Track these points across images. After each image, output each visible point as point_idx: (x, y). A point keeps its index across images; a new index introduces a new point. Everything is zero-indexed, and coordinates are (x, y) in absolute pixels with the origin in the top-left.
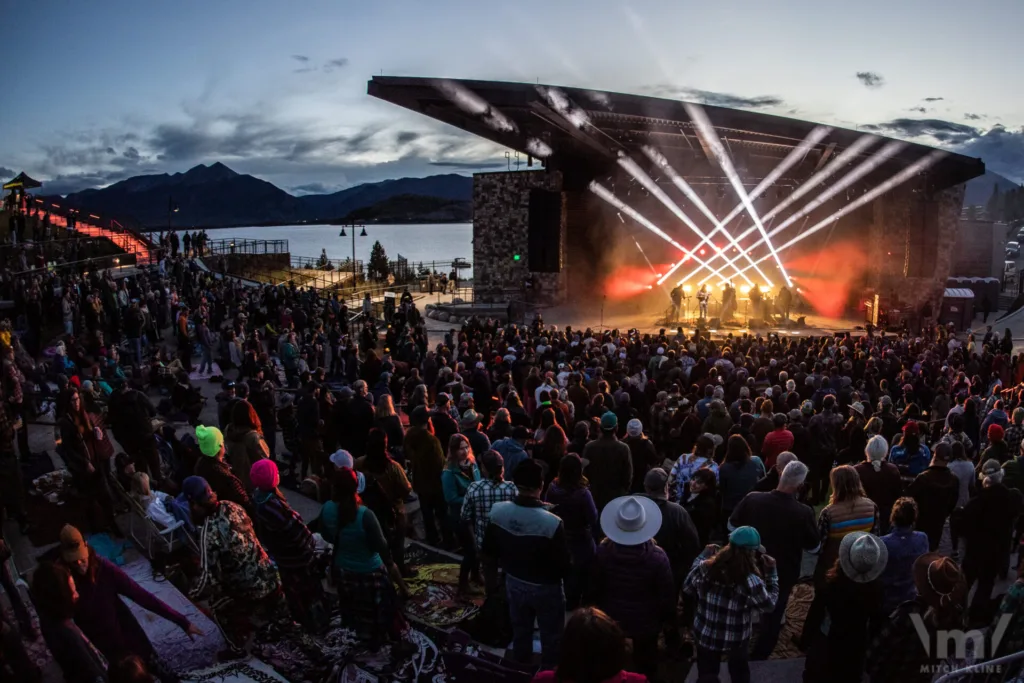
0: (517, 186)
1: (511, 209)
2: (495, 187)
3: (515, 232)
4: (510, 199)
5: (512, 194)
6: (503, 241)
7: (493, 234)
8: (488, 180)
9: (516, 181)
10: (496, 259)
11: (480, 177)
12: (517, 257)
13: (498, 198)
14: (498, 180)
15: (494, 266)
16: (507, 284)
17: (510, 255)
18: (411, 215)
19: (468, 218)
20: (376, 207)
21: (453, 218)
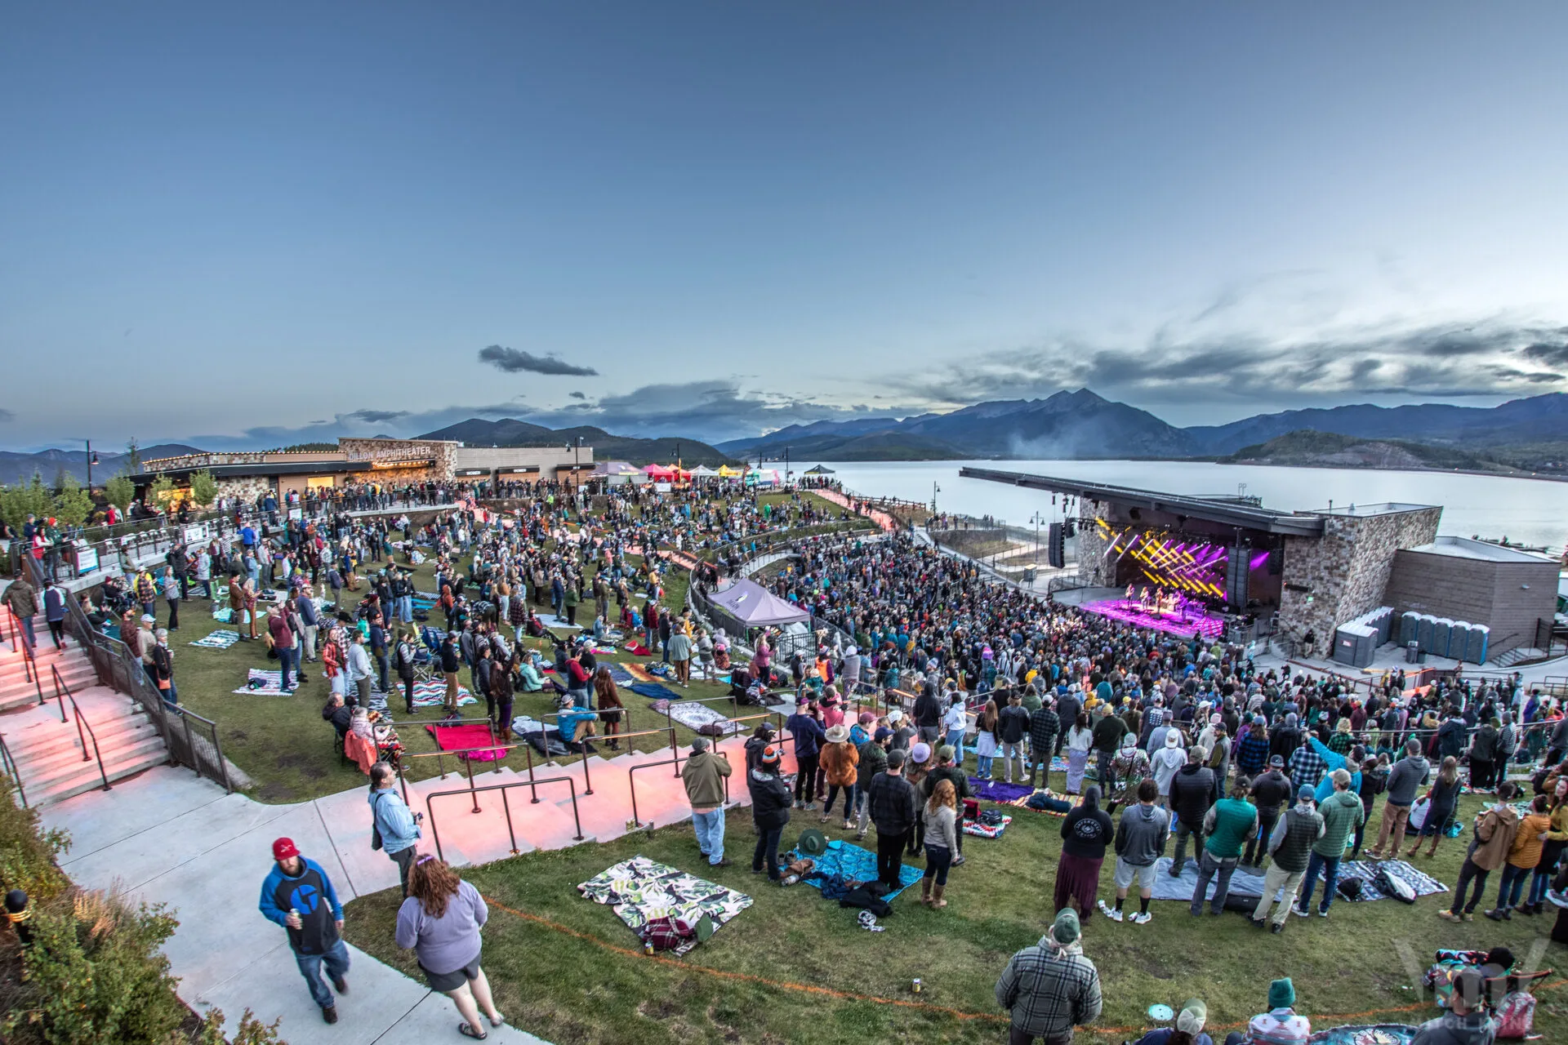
18: (1310, 456)
19: (1379, 463)
20: (1269, 445)
21: (1360, 461)
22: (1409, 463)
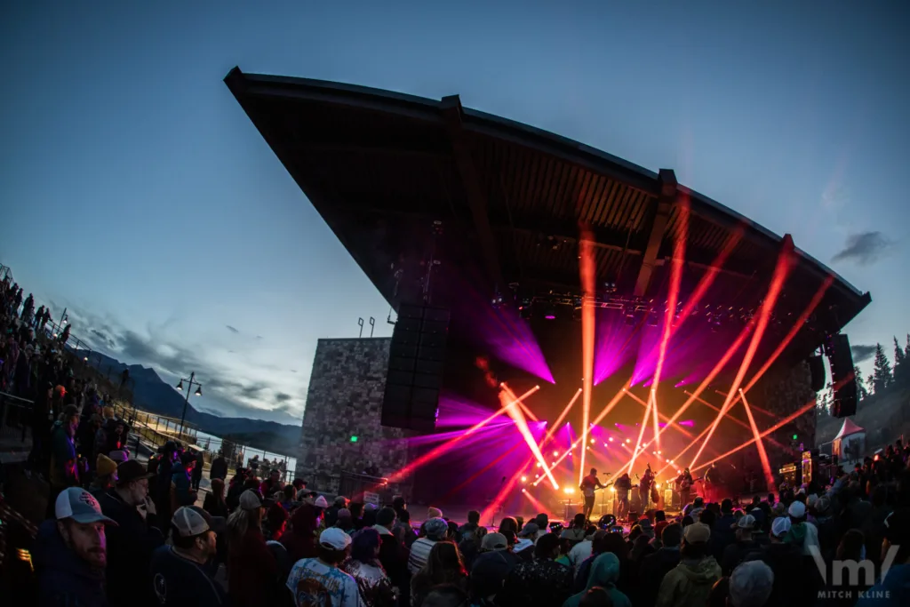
0: (366, 355)
1: (356, 381)
2: (341, 354)
3: (356, 409)
4: (357, 369)
5: (359, 364)
6: (340, 417)
7: (329, 408)
8: (334, 347)
9: (366, 350)
10: (327, 438)
11: (326, 343)
12: (354, 439)
13: (343, 368)
14: (345, 348)
15: (325, 447)
16: (336, 469)
17: (345, 435)
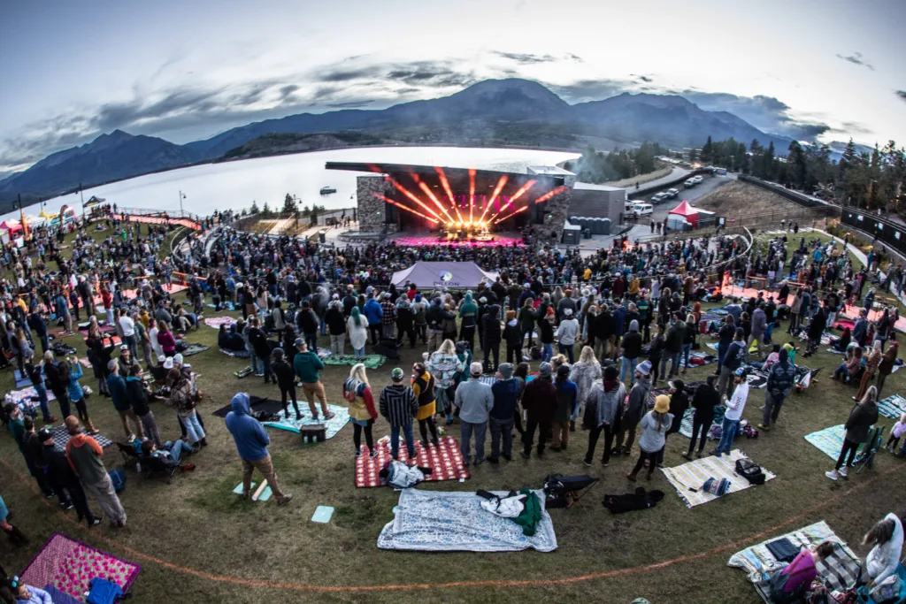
1: (375, 192)
2: (367, 183)
3: (377, 202)
4: (374, 188)
6: (372, 206)
7: (367, 203)
8: (363, 180)
9: (376, 181)
10: (369, 214)
11: (360, 178)
12: (378, 213)
13: (369, 188)
14: (368, 180)
15: (368, 217)
16: (374, 224)
17: (375, 212)
18: (275, 149)
19: (319, 147)
20: (247, 146)
21: (308, 147)
22: (339, 145)
